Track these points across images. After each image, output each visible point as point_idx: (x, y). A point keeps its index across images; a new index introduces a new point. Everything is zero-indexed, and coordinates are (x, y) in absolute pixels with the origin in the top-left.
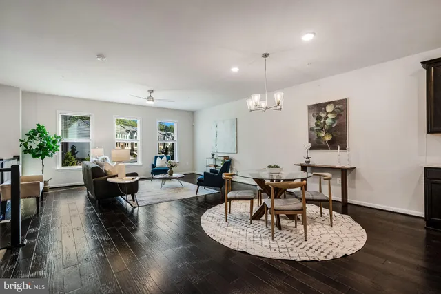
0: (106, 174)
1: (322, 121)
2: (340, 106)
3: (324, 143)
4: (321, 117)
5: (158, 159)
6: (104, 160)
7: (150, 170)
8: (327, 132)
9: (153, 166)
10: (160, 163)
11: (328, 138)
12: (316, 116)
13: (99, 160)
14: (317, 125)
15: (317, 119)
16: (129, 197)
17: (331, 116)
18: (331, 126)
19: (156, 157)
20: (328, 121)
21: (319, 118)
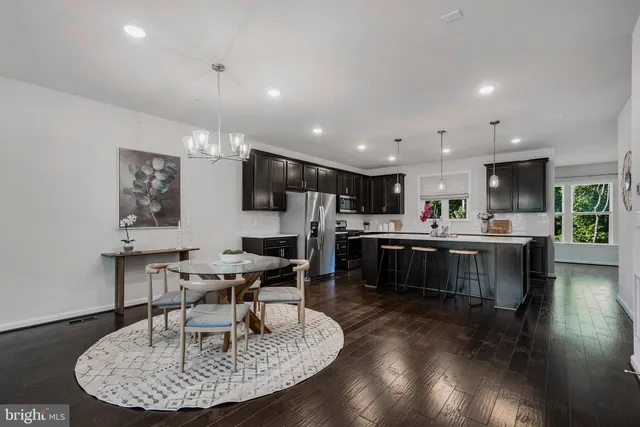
1: (146, 181)
2: (172, 165)
3: (148, 216)
4: (144, 174)
8: (154, 199)
11: (155, 209)
12: (135, 171)
14: (136, 186)
15: (137, 176)
17: (159, 177)
18: (159, 191)
20: (156, 183)
21: (139, 175)
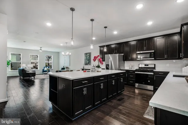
0: (26, 71)
2: (90, 54)
3: (87, 63)
5: (45, 68)
6: (26, 68)
7: (42, 71)
8: (88, 60)
9: (43, 70)
10: (45, 69)
13: (24, 68)
14: (86, 59)
16: (33, 77)
19: (44, 67)
20: (88, 58)
21: (86, 57)
